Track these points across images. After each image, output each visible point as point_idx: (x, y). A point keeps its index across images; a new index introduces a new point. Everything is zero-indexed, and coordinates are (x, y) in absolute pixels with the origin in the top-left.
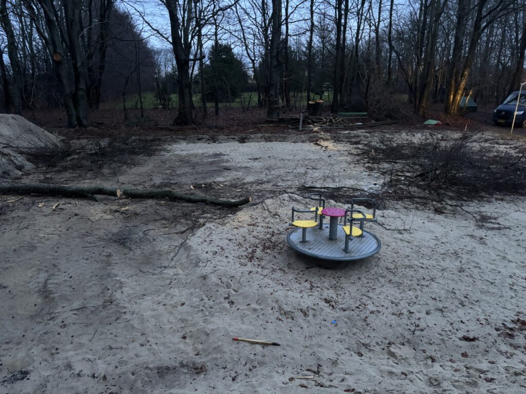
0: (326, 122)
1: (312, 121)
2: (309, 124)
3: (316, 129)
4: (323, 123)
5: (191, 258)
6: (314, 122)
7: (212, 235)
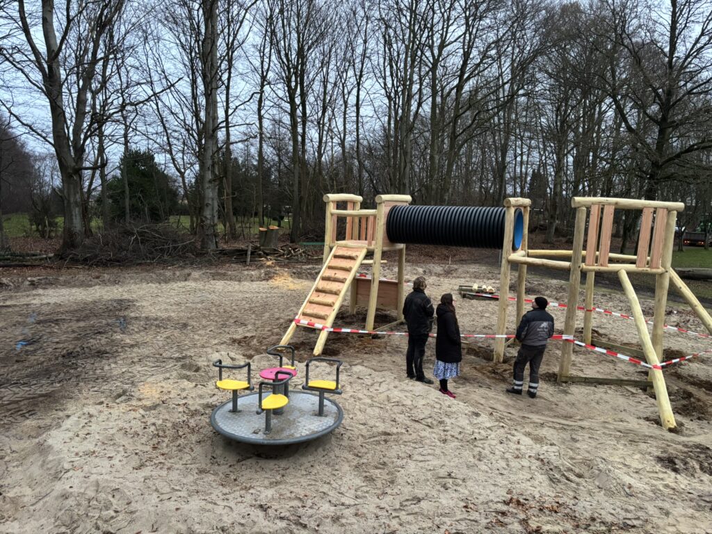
0: (283, 255)
1: (265, 253)
2: (260, 256)
3: (269, 263)
4: (280, 256)
5: (49, 466)
6: (267, 254)
7: (90, 424)
